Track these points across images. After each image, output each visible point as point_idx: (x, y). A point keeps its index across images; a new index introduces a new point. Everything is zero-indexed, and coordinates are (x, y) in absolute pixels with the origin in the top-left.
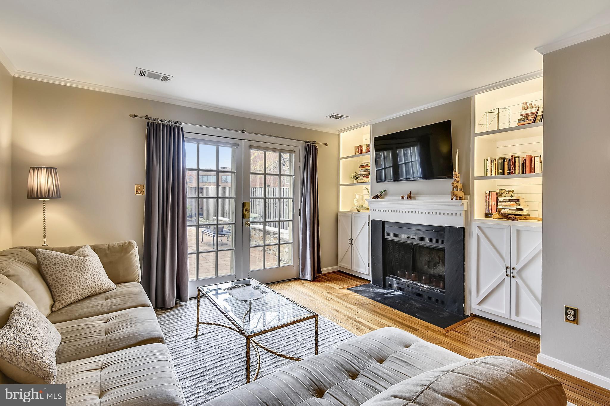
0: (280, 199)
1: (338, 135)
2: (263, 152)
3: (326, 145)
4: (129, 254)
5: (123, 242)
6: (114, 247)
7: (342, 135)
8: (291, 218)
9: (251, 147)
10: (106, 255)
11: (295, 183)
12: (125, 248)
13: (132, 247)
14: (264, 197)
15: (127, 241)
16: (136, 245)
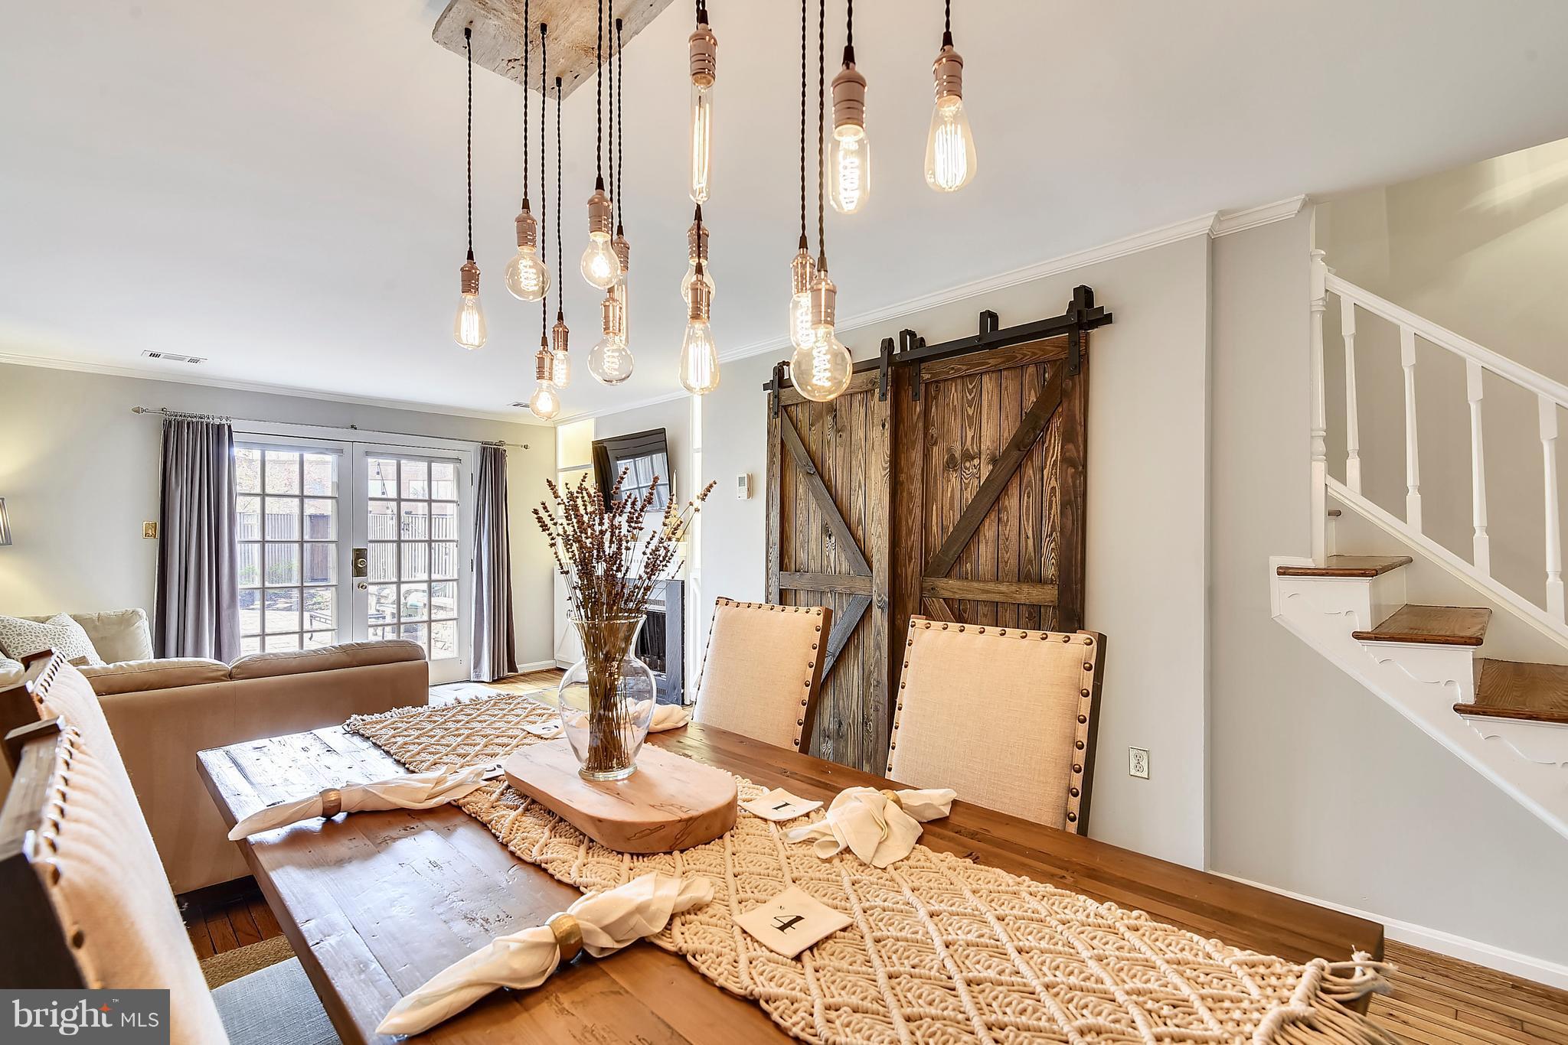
0: (430, 542)
1: (555, 428)
2: (395, 462)
3: (526, 447)
4: (132, 628)
5: (124, 610)
6: (108, 617)
7: (560, 429)
8: (456, 577)
9: (367, 454)
10: (95, 628)
11: (461, 516)
12: (126, 620)
13: (138, 617)
14: (396, 539)
15: (130, 609)
16: (144, 615)
